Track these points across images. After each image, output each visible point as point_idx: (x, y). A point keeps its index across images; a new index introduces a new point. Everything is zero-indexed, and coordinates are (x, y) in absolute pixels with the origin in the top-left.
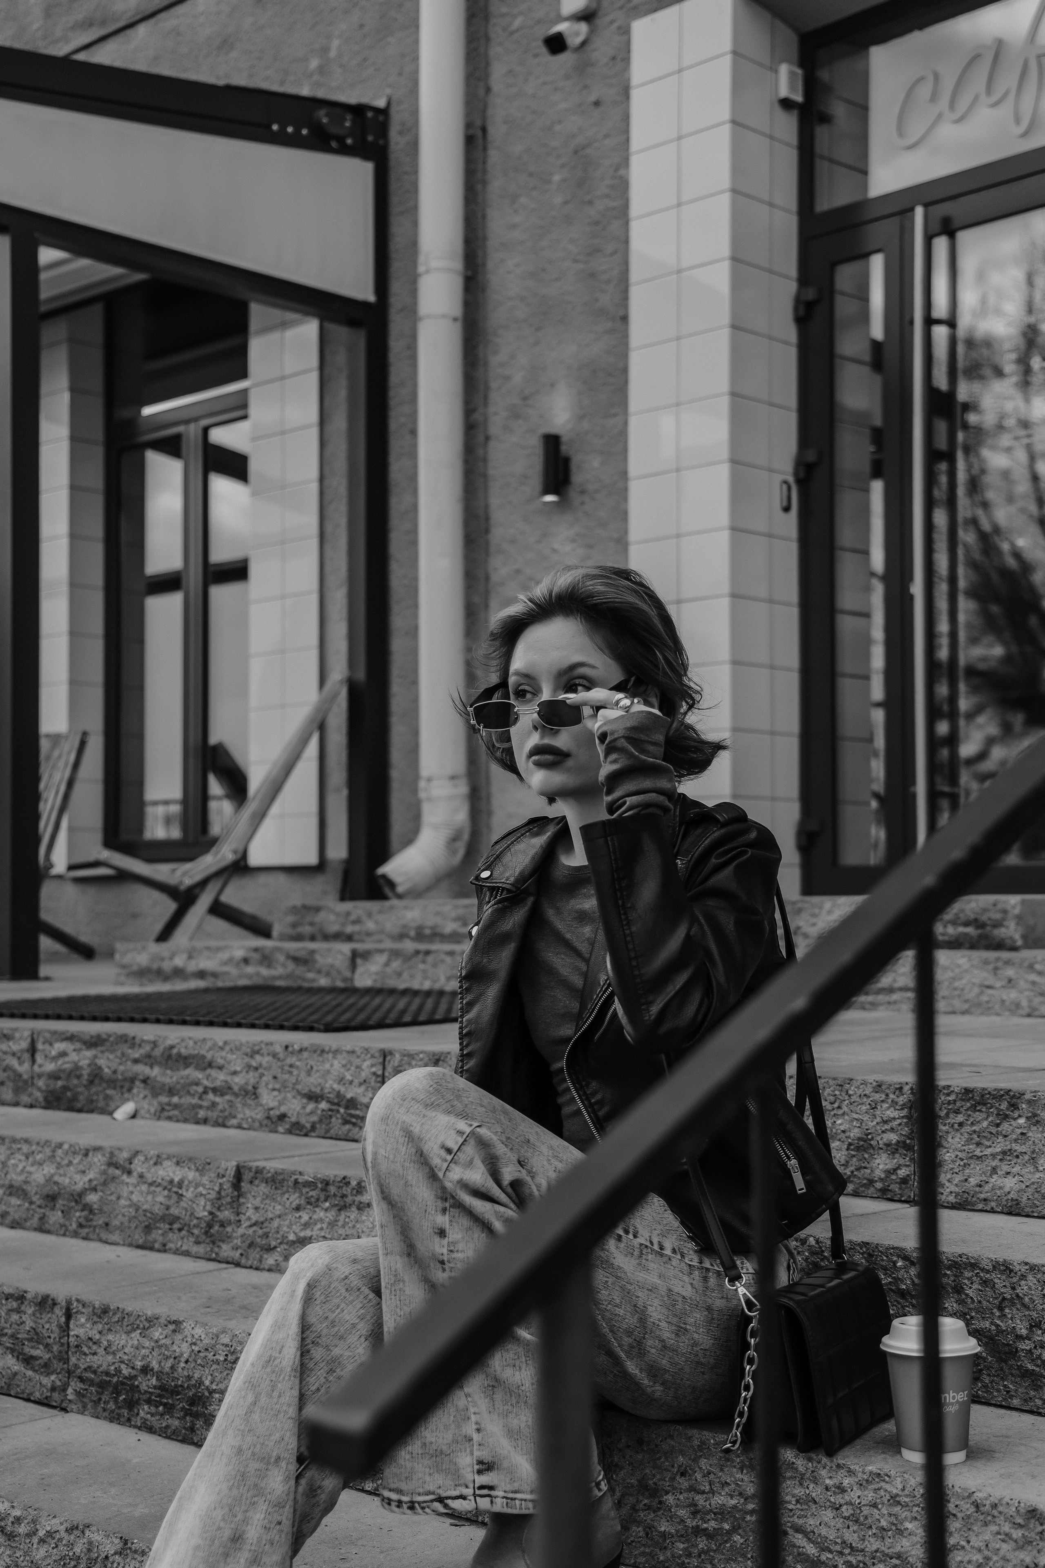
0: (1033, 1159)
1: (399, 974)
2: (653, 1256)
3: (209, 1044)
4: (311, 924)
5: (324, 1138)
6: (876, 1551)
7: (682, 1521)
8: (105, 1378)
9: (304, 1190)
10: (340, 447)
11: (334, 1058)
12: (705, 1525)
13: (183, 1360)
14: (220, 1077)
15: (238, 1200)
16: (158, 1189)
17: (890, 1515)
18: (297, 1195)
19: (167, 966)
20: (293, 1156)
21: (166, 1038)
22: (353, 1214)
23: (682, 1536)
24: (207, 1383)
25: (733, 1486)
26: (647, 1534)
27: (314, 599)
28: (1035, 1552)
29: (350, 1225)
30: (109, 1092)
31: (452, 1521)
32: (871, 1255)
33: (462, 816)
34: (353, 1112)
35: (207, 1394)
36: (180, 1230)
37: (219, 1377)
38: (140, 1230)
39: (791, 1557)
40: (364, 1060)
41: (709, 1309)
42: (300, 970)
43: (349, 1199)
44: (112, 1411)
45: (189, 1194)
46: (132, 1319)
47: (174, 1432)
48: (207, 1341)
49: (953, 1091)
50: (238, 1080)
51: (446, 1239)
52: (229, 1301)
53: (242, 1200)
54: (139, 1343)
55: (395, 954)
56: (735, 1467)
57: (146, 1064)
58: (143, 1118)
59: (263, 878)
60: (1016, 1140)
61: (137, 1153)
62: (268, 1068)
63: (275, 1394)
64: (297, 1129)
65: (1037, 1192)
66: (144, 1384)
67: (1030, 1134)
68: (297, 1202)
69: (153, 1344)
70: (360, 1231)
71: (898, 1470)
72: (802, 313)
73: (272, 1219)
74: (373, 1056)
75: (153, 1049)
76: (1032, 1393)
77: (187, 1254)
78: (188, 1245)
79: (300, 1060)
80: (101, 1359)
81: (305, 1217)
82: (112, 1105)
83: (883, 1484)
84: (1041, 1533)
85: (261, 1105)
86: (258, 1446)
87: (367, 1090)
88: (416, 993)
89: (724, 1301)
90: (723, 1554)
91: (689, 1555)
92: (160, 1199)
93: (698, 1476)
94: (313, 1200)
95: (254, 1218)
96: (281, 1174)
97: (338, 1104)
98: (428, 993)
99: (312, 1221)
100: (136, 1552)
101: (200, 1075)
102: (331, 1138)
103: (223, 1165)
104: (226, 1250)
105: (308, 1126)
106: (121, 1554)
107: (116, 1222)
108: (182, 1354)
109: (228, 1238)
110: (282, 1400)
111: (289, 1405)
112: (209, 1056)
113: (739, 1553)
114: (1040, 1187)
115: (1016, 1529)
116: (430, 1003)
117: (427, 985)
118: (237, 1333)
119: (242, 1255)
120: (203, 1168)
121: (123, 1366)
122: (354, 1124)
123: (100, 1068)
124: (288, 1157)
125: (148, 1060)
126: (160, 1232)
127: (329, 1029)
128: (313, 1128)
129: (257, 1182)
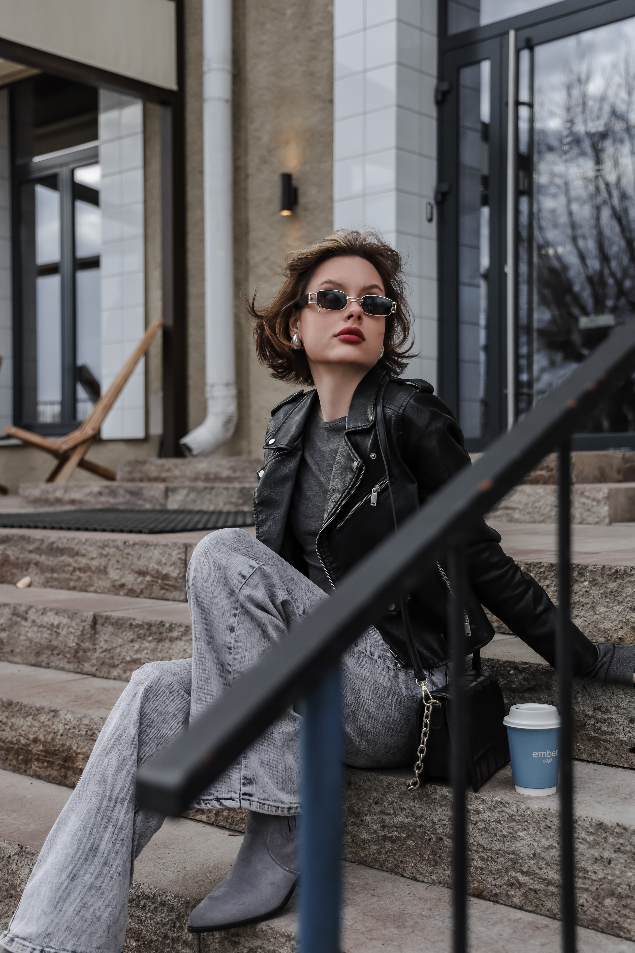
0: (593, 607)
1: (194, 501)
2: (367, 659)
3: (76, 541)
4: (141, 472)
5: (149, 598)
6: (499, 850)
7: (376, 832)
8: (10, 745)
9: (136, 630)
10: (156, 182)
11: (155, 549)
12: (390, 835)
13: (59, 734)
14: (83, 561)
15: (94, 636)
16: (44, 630)
17: (509, 827)
18: (131, 633)
19: (51, 497)
20: (129, 609)
21: (49, 537)
22: (167, 644)
23: (375, 841)
24: (75, 748)
25: (408, 810)
26: (353, 840)
27: (141, 276)
28: (601, 850)
29: (165, 651)
30: (14, 571)
31: (230, 833)
32: (493, 667)
33: (232, 408)
34: (167, 582)
35: (74, 755)
36: (58, 654)
37: (82, 744)
38: (33, 654)
39: (445, 854)
40: (174, 550)
41: (399, 695)
42: (134, 499)
43: (164, 635)
44: (15, 766)
45: (63, 632)
46: (27, 709)
47: (54, 779)
48: (74, 723)
49: (543, 566)
50: (95, 563)
51: (234, 633)
52: (88, 698)
53: (97, 636)
54: (32, 724)
55: (192, 489)
56: (409, 798)
57: (37, 553)
58: (35, 586)
59: (111, 446)
60: (582, 596)
61: (30, 607)
62: (113, 556)
63: (121, 758)
64: (132, 593)
65: (596, 627)
66: (35, 749)
67: (591, 591)
68: (132, 637)
69: (40, 724)
70: (171, 654)
71: (514, 799)
72: (440, 98)
73: (116, 648)
74: (179, 548)
75: (41, 544)
76: (595, 750)
77: (62, 669)
78: (63, 663)
79: (133, 550)
80: (7, 733)
81: (137, 646)
82: (16, 579)
83: (504, 808)
84: (605, 838)
85: (109, 578)
86: (109, 791)
87: (175, 568)
88: (204, 513)
89: (408, 690)
90: (402, 852)
91: (380, 853)
92: (46, 635)
93: (386, 804)
94: (141, 636)
95: (105, 647)
96: (121, 620)
97: (157, 578)
98: (212, 513)
99: (141, 649)
100: (28, 853)
101: (70, 560)
102: (153, 598)
103: (85, 614)
104: (87, 667)
105: (139, 591)
106: (18, 854)
107: (18, 650)
108: (58, 731)
109: (88, 659)
110: (125, 762)
111: (130, 766)
112: (76, 548)
113: (411, 852)
114: (597, 624)
115: (589, 835)
116: (214, 518)
117: (212, 508)
118: (93, 717)
119: (97, 669)
120: (73, 616)
121: (21, 738)
122: (167, 590)
123: (8, 556)
124: (126, 610)
125: (38, 551)
126: (46, 656)
127: (152, 532)
128: (142, 592)
129: (106, 625)
